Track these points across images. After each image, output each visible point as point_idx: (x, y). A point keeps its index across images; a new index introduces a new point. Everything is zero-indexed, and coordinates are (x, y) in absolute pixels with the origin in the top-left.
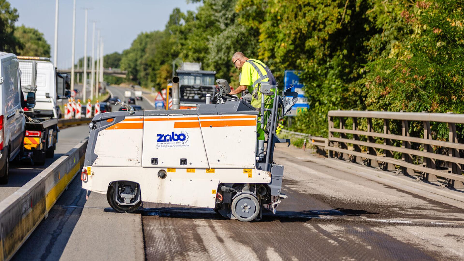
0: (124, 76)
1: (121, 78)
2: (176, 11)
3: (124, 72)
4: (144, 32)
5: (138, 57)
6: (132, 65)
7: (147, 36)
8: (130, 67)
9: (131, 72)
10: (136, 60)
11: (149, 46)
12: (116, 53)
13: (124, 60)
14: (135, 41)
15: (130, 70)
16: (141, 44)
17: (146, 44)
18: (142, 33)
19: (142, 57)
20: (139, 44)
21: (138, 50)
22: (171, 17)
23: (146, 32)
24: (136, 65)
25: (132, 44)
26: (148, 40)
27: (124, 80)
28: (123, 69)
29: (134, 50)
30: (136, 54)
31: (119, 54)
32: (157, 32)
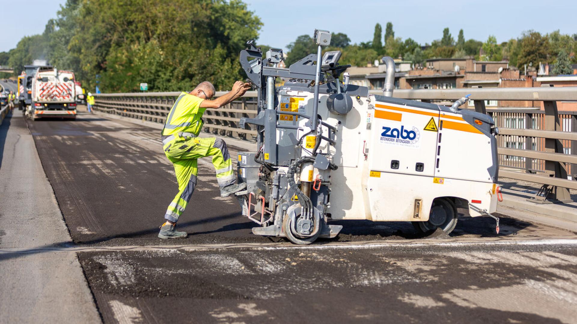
0: (12, 72)
1: (9, 73)
2: (50, 22)
3: (11, 68)
4: (27, 36)
5: (23, 57)
6: (18, 63)
7: (29, 39)
8: (16, 65)
9: (18, 68)
10: (21, 59)
11: (31, 47)
12: (4, 52)
13: (11, 59)
14: (19, 43)
15: (16, 67)
16: (24, 46)
17: (29, 46)
18: (25, 37)
19: (25, 56)
20: (23, 46)
21: (22, 51)
22: (47, 26)
23: (28, 36)
24: (21, 63)
25: (17, 46)
26: (30, 42)
27: (12, 75)
28: (11, 66)
29: (19, 51)
30: (21, 54)
31: (7, 53)
32: (37, 36)
